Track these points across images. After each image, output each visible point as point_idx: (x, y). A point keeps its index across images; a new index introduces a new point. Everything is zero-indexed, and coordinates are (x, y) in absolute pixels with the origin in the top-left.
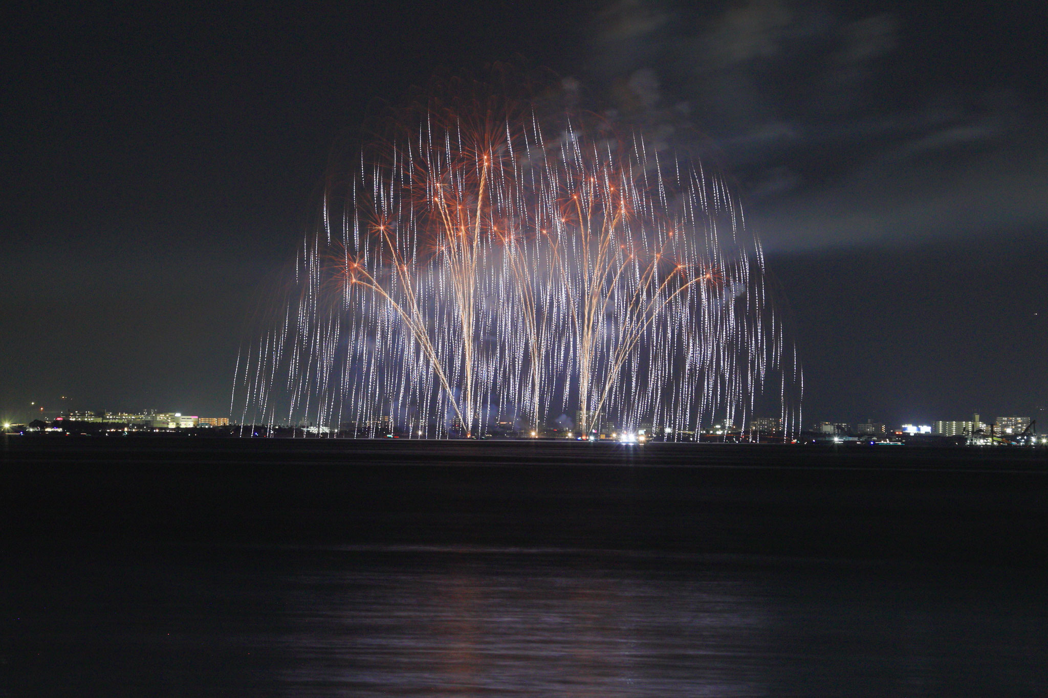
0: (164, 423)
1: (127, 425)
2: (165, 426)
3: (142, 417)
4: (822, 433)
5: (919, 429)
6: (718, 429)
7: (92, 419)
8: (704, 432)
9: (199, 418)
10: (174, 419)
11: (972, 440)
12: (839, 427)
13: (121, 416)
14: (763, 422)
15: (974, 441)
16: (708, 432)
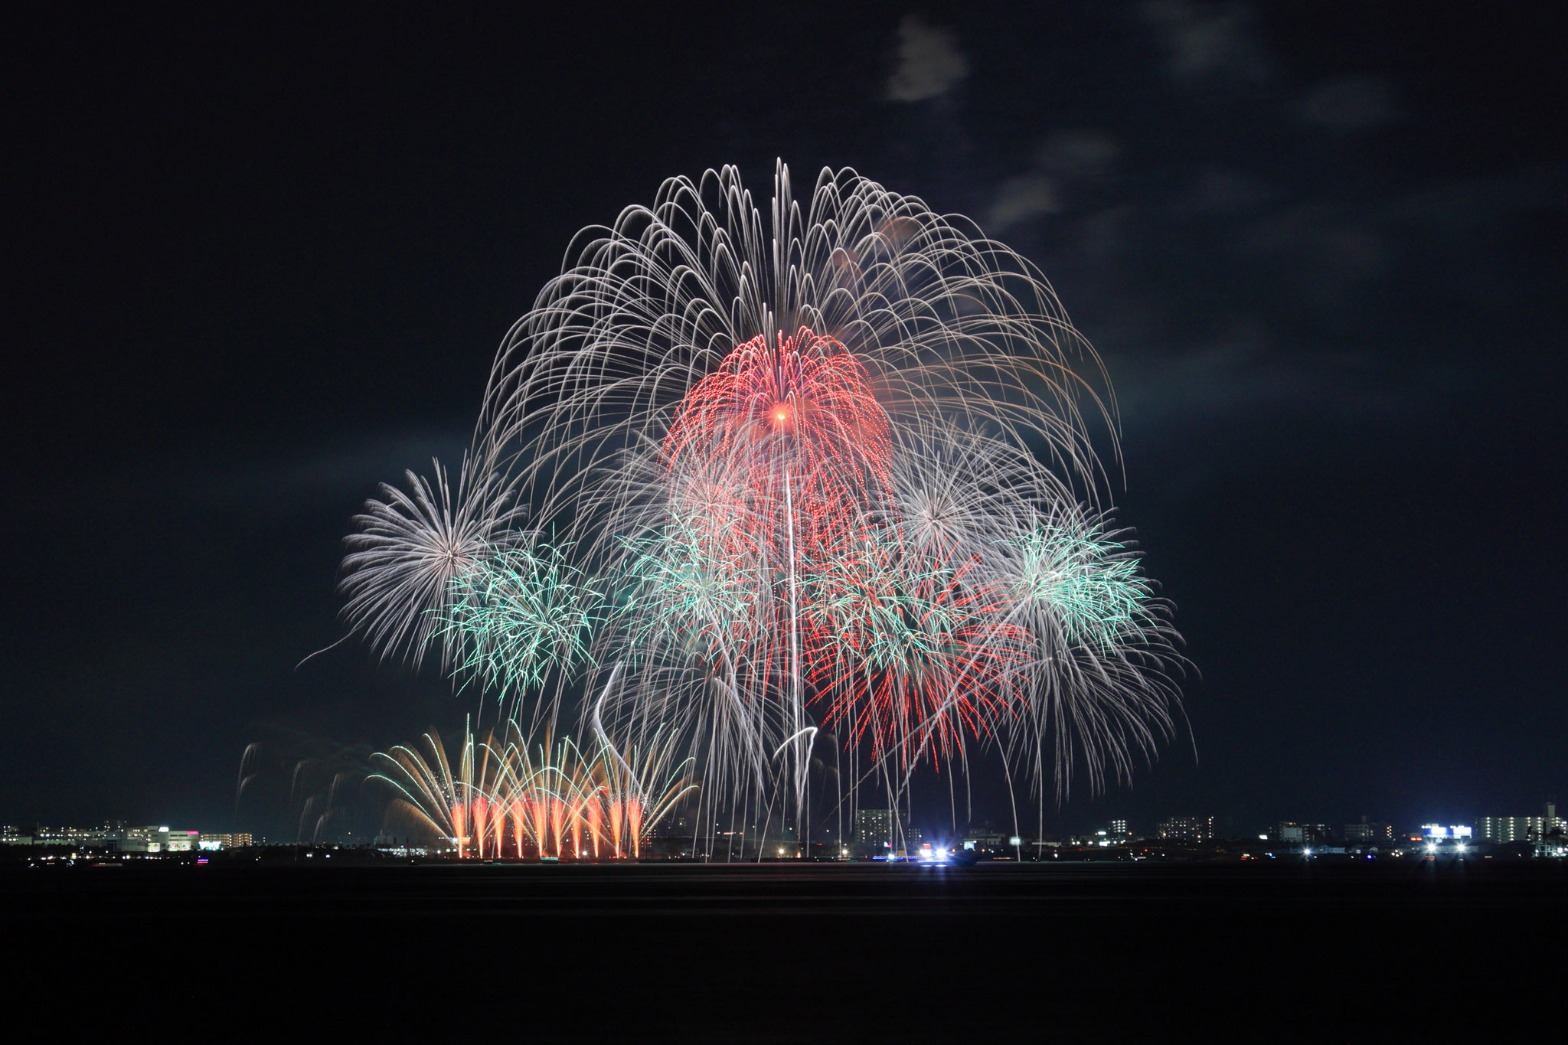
0: (139, 844)
1: (76, 849)
2: (142, 848)
3: (103, 835)
4: (1283, 841)
5: (1450, 832)
6: (1101, 838)
7: (15, 840)
8: (1078, 843)
9: (200, 833)
10: (157, 837)
11: (1543, 849)
12: (1312, 831)
13: (66, 833)
14: (1179, 823)
15: (1548, 850)
16: (1084, 843)
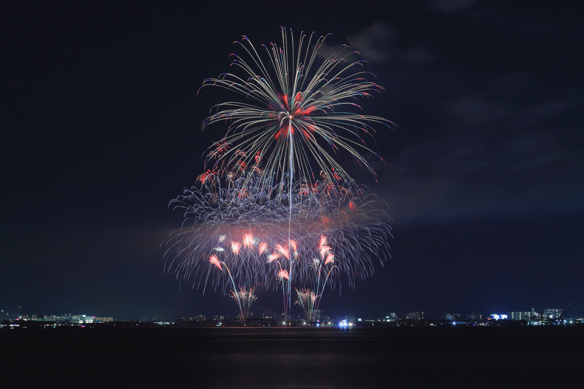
0: (76, 321)
1: (56, 322)
3: (64, 317)
4: (446, 320)
5: (500, 317)
6: (388, 319)
7: (36, 319)
8: (380, 320)
9: (96, 317)
10: (82, 319)
11: (530, 322)
12: (456, 316)
13: (52, 317)
14: (413, 314)
15: (532, 323)
16: (382, 320)
